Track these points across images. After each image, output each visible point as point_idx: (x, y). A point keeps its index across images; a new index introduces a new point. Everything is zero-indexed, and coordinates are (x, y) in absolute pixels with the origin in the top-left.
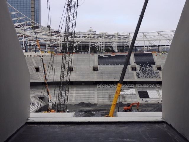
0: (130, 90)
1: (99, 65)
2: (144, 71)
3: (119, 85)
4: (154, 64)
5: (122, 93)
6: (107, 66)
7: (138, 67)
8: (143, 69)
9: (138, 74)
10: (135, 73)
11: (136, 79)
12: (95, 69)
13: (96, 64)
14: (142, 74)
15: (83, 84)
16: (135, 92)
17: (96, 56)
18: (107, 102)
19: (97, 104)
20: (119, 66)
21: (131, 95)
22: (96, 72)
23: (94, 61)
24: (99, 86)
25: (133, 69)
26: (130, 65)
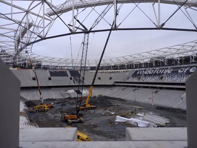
1: (51, 76)
3: (91, 87)
4: (80, 76)
5: (68, 92)
6: (56, 77)
7: (73, 78)
8: (75, 79)
9: (74, 82)
10: (72, 81)
11: (73, 84)
12: (50, 79)
13: (49, 76)
14: (76, 82)
15: (42, 87)
16: (74, 91)
17: (48, 71)
18: (61, 97)
19: (56, 99)
20: (63, 77)
21: (72, 93)
22: (50, 81)
23: (47, 74)
24: (53, 89)
25: (71, 79)
26: (68, 76)
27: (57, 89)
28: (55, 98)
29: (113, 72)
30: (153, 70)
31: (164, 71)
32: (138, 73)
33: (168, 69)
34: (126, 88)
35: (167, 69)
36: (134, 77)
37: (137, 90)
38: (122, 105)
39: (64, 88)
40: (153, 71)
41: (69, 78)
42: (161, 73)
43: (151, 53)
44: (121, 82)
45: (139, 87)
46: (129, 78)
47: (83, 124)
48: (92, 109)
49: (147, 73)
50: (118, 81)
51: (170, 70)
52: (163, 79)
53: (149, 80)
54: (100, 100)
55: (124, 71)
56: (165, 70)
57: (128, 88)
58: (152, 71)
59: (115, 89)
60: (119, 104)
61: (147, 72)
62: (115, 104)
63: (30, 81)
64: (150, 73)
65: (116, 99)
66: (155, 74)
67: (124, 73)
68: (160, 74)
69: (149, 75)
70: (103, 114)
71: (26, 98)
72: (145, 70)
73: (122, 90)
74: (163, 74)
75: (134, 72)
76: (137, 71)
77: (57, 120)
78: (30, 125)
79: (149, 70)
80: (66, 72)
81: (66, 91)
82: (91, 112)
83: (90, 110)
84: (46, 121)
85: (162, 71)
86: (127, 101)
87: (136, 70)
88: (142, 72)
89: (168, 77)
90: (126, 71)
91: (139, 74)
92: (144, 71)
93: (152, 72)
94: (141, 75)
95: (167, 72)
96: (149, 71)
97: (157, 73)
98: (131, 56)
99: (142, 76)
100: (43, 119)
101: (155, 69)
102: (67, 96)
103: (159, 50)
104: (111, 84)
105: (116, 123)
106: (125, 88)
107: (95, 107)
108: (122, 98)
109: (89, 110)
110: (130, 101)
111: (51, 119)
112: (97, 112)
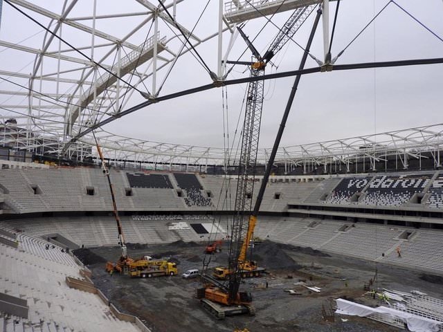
0: (180, 223)
1: (132, 186)
2: (193, 198)
3: (252, 218)
4: (202, 189)
5: (173, 228)
6: (143, 189)
7: (184, 192)
8: (191, 194)
9: (187, 202)
10: (182, 199)
11: (187, 208)
12: (129, 193)
13: (127, 185)
14: (191, 202)
16: (187, 226)
17: (123, 173)
18: (159, 241)
19: (147, 245)
20: (159, 189)
21: (185, 231)
22: (130, 198)
23: (122, 181)
24: (136, 218)
25: (180, 194)
26: (173, 188)
27: (147, 218)
28: (145, 243)
29: (281, 180)
30: (390, 177)
31: (422, 183)
32: (350, 185)
33: (434, 177)
34: (320, 221)
35: (430, 176)
36: (340, 196)
37: (353, 228)
38: (322, 266)
39: (162, 218)
40: (392, 181)
41: (174, 192)
42: (416, 186)
43: (398, 137)
44: (304, 207)
45: (356, 220)
46: (326, 196)
47: (256, 321)
48: (254, 276)
49: (377, 186)
50: (299, 204)
51: (437, 179)
52: (423, 203)
53: (385, 203)
54: (267, 252)
55: (311, 180)
56: (424, 181)
57: (324, 222)
58: (388, 180)
59: (292, 224)
60: (316, 265)
61: (376, 183)
62: (306, 264)
63: (80, 196)
64: (384, 186)
65: (299, 249)
66: (399, 190)
67: (312, 185)
68: (411, 190)
69: (383, 191)
70: (292, 291)
71: (73, 242)
72: (369, 179)
73: (308, 226)
74: (420, 188)
75: (340, 181)
76: (346, 181)
77: (178, 305)
78: (121, 320)
79: (381, 178)
80: (167, 176)
81: (168, 224)
82: (257, 285)
83: (250, 277)
84: (150, 307)
85: (416, 181)
86: (330, 256)
87: (342, 176)
88: (362, 184)
89: (436, 199)
90: (317, 179)
91: (354, 189)
92: (366, 181)
93: (388, 183)
94: (360, 190)
95: (430, 185)
96: (382, 181)
97: (403, 185)
98: (341, 142)
99: (362, 192)
100: (138, 301)
101: (398, 177)
102: (173, 239)
103: (421, 129)
104: (280, 211)
105: (344, 320)
106: (318, 221)
107: (263, 271)
108: (315, 247)
109: (247, 277)
110: (339, 256)
111: (161, 303)
112: (272, 285)
